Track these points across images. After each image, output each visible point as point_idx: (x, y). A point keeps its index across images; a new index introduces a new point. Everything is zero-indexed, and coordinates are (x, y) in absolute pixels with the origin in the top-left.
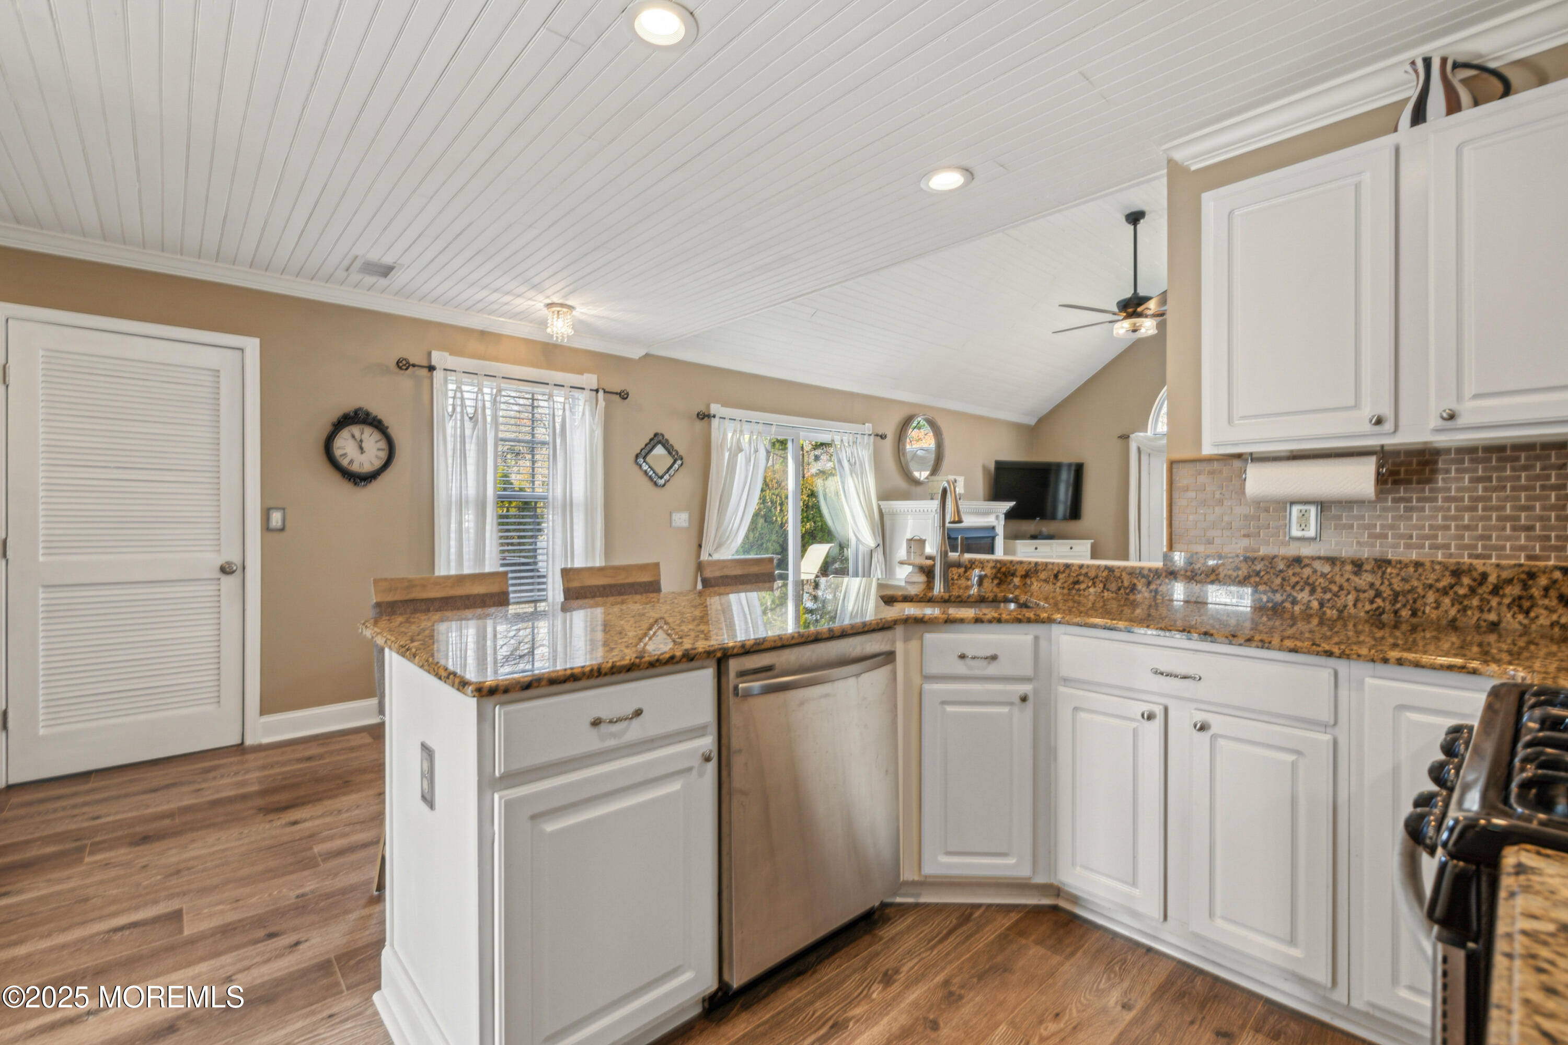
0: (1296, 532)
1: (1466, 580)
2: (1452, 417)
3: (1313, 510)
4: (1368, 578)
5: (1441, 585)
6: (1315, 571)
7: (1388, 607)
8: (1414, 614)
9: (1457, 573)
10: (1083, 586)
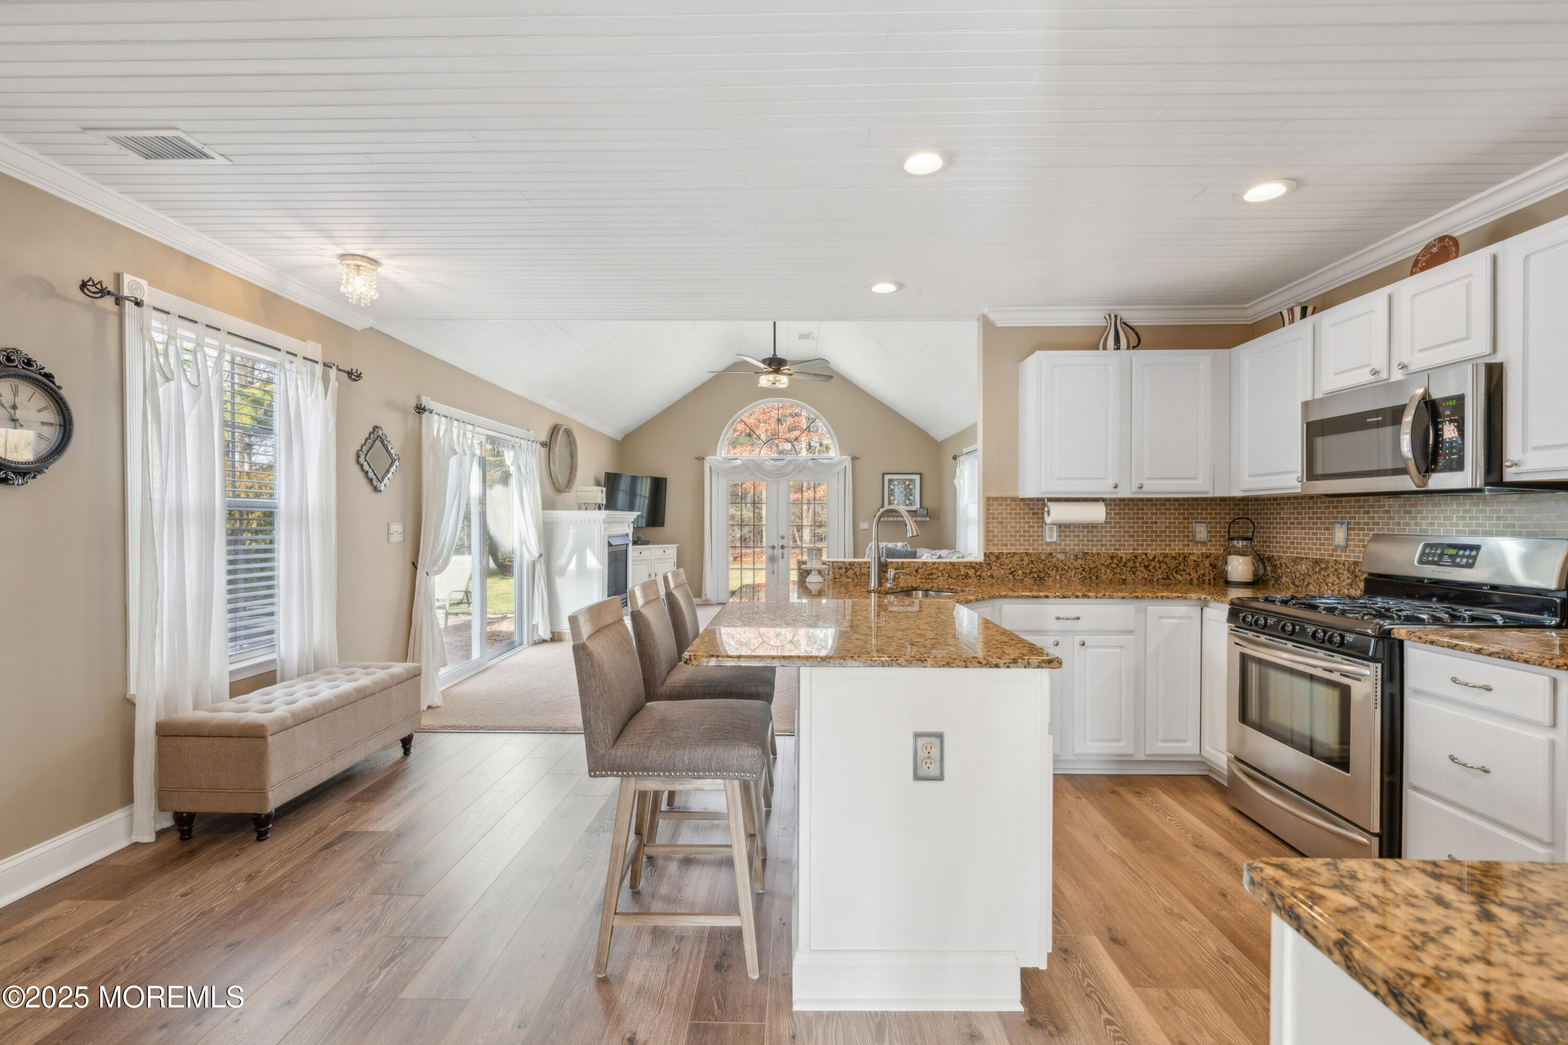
0: (1048, 540)
1: (1115, 561)
2: (1141, 488)
3: (1055, 527)
4: (1080, 561)
5: (1106, 564)
6: (1058, 560)
7: (1088, 576)
8: (1097, 579)
9: (1112, 558)
10: (935, 576)
